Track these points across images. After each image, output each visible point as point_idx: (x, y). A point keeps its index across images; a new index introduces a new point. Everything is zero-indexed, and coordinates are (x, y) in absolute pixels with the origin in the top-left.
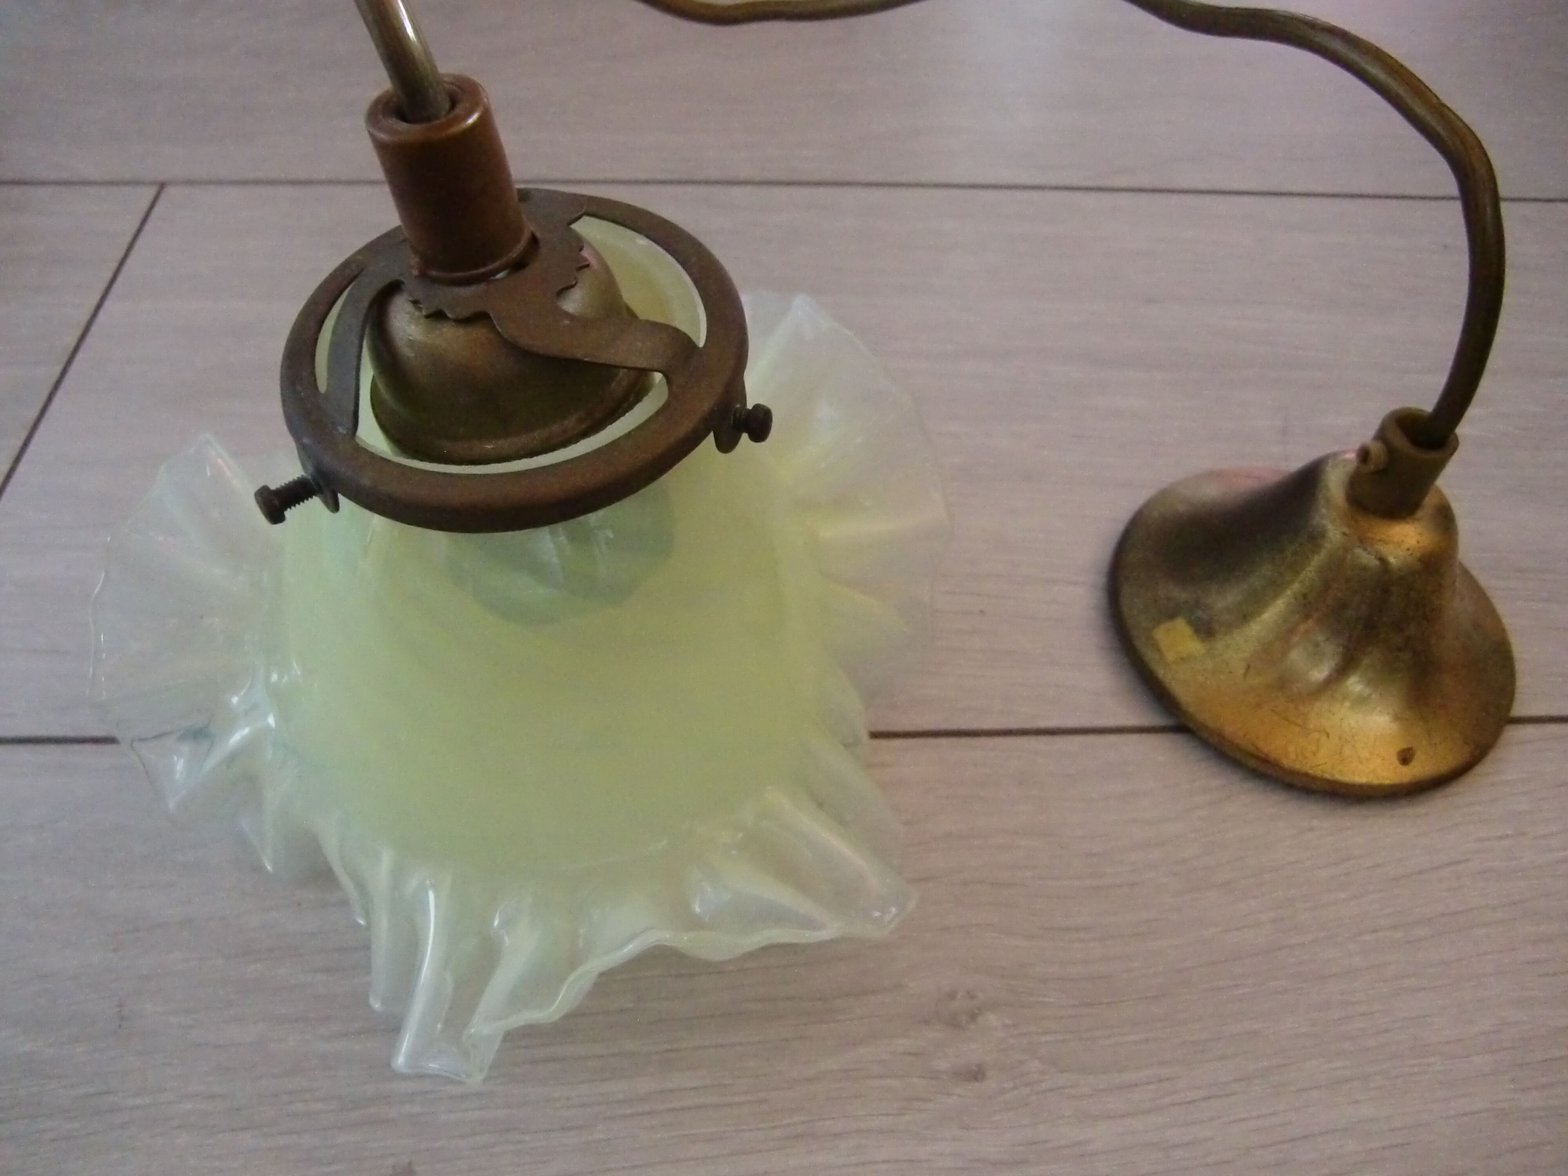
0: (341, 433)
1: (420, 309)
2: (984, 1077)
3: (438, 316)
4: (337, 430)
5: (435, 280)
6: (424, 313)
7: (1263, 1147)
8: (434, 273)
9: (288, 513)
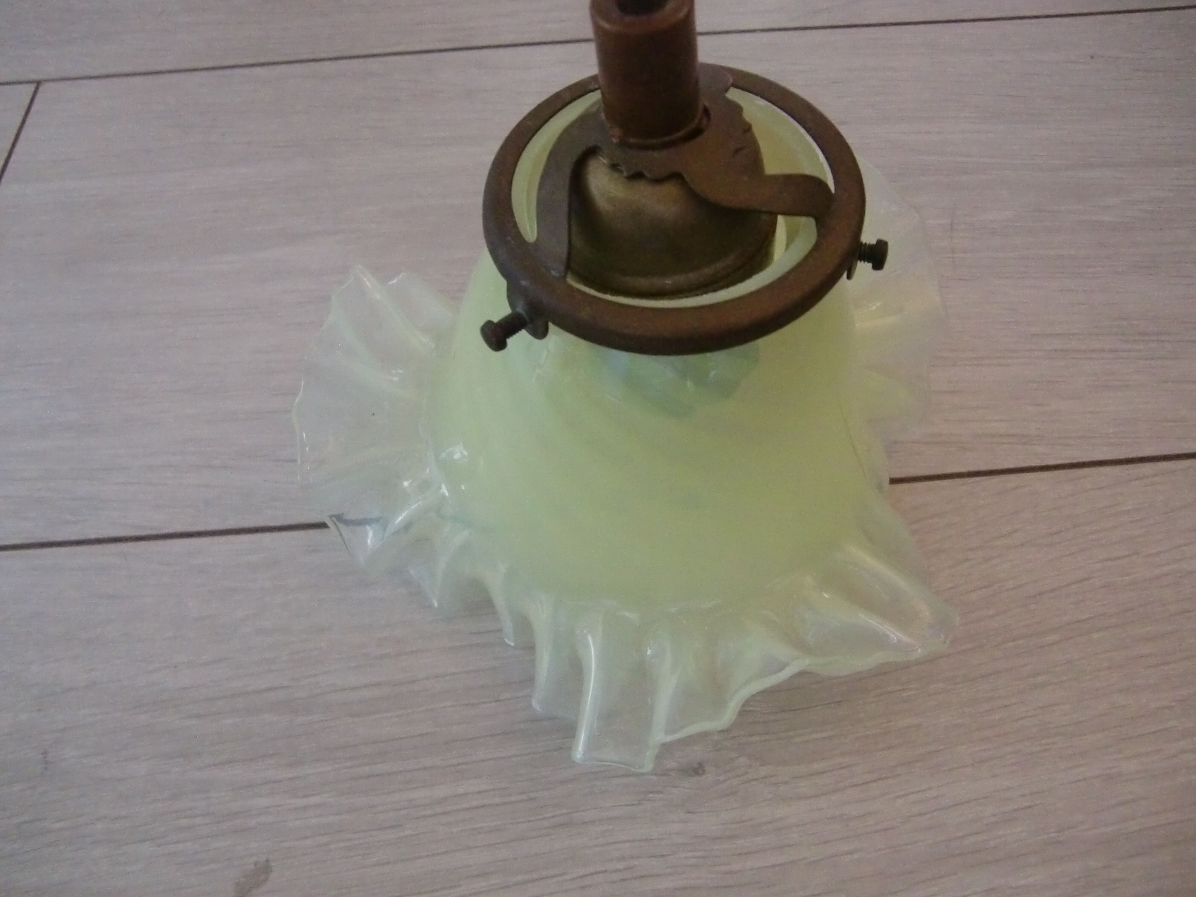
0: (554, 277)
1: (621, 172)
2: (704, 772)
3: (637, 176)
4: (551, 274)
5: (631, 146)
6: (625, 174)
7: (921, 814)
8: (632, 140)
9: (510, 341)
